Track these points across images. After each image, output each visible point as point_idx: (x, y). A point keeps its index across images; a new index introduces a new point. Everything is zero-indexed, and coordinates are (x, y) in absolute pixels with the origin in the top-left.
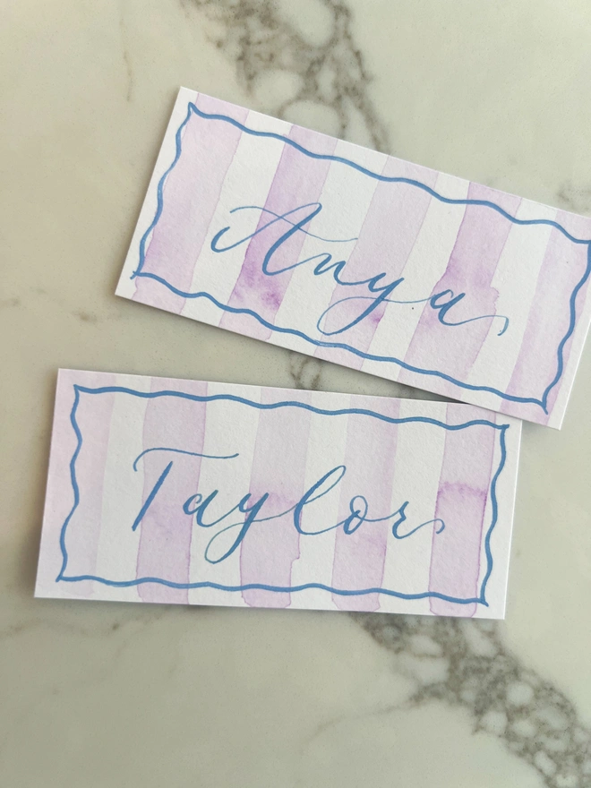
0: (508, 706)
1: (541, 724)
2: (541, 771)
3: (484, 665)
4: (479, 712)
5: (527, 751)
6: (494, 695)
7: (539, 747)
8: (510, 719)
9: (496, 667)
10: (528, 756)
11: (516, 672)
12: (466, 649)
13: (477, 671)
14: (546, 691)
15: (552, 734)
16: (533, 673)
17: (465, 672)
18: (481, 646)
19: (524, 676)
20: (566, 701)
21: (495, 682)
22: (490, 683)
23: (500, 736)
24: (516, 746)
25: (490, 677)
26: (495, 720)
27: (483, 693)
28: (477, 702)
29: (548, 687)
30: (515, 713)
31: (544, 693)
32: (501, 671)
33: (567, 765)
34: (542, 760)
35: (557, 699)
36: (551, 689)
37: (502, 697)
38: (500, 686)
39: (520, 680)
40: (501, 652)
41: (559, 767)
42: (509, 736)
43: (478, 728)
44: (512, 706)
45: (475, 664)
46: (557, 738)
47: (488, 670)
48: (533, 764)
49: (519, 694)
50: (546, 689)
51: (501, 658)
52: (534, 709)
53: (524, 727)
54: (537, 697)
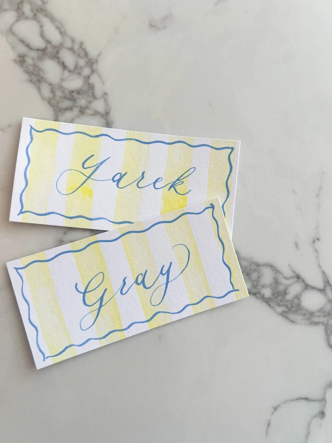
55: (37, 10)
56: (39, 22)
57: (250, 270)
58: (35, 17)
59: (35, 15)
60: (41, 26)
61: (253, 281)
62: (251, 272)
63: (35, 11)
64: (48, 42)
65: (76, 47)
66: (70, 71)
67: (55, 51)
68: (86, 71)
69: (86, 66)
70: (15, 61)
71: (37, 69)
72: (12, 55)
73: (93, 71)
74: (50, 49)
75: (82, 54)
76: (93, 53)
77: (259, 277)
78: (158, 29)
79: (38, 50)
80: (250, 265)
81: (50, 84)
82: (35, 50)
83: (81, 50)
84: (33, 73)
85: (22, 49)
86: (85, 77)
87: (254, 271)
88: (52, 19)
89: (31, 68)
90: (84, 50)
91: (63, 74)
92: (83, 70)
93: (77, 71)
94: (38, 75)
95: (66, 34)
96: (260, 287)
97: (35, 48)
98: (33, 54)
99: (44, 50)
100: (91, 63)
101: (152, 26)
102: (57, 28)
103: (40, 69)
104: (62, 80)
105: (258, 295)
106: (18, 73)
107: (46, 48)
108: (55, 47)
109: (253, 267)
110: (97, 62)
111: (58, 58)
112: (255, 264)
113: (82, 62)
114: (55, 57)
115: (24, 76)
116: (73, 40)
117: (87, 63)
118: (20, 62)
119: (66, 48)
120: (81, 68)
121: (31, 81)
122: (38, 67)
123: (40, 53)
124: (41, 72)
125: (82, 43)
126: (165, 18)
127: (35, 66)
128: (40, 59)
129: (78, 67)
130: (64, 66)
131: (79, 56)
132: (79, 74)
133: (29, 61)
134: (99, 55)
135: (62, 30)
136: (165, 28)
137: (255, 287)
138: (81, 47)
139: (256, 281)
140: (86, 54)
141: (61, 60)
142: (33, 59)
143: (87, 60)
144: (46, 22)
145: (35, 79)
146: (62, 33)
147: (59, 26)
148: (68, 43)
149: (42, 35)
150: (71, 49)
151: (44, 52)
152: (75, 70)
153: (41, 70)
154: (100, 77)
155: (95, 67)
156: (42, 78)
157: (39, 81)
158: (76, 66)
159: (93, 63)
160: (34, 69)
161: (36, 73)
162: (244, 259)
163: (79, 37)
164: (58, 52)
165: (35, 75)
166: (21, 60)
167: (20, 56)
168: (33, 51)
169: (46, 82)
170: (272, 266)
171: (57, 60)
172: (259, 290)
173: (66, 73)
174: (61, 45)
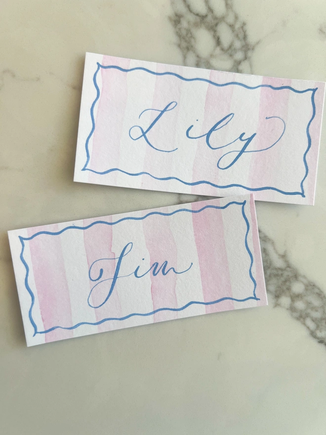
0: (292, 294)
1: (308, 304)
2: (308, 328)
3: (280, 272)
4: (277, 297)
5: (302, 317)
6: (285, 288)
7: (307, 315)
8: (293, 301)
9: (286, 274)
10: (302, 320)
11: (296, 276)
12: (271, 264)
13: (276, 275)
14: (311, 287)
15: (314, 309)
16: (304, 277)
17: (270, 276)
18: (278, 263)
19: (301, 278)
20: (322, 292)
21: (285, 281)
22: (283, 282)
23: (287, 309)
24: (296, 315)
25: (283, 279)
26: (285, 301)
27: (279, 287)
28: (276, 291)
29: (312, 284)
30: (295, 297)
31: (310, 287)
32: (288, 276)
33: (322, 325)
34: (309, 322)
35: (316, 290)
36: (314, 285)
37: (289, 289)
38: (288, 283)
39: (297, 280)
40: (289, 266)
41: (318, 327)
42: (292, 309)
43: (277, 305)
44: (294, 294)
45: (275, 272)
46: (317, 311)
47: (282, 274)
48: (304, 324)
49: (297, 288)
50: (311, 285)
51: (288, 269)
52: (305, 296)
53: (300, 305)
54: (306, 290)
64: (211, 10)
65: (237, 26)
66: (222, 49)
67: (214, 22)
68: (239, 56)
69: (241, 49)
70: (170, 19)
71: (189, 35)
72: (169, 11)
73: (246, 58)
74: (209, 18)
75: (241, 36)
76: (252, 38)
79: (197, 15)
81: (198, 56)
82: (194, 13)
83: (241, 30)
84: (184, 38)
85: (181, 8)
86: (235, 61)
89: (184, 32)
90: (245, 32)
91: (214, 50)
92: (236, 52)
93: (230, 51)
94: (189, 42)
98: (191, 18)
99: (203, 17)
100: (247, 48)
103: (192, 37)
104: (212, 56)
106: (169, 33)
107: (206, 16)
108: (215, 18)
110: (253, 49)
111: (215, 31)
113: (238, 44)
114: (213, 29)
115: (174, 38)
116: (236, 18)
118: (175, 21)
119: (227, 23)
120: (235, 50)
121: (179, 46)
122: (191, 33)
123: (198, 19)
124: (192, 40)
125: (244, 24)
127: (188, 31)
128: (196, 25)
129: (233, 48)
130: (218, 42)
131: (237, 36)
132: (231, 56)
133: (184, 24)
134: (258, 43)
138: (242, 27)
140: (245, 37)
142: (189, 22)
143: (244, 43)
145: (184, 44)
148: (230, 19)
150: (231, 26)
151: (203, 19)
152: (228, 49)
153: (194, 38)
154: (251, 66)
155: (249, 54)
156: (192, 46)
157: (188, 49)
158: (230, 47)
159: (249, 49)
160: (187, 34)
161: (187, 39)
163: (243, 17)
164: (216, 25)
165: (186, 41)
166: (176, 20)
167: (176, 15)
169: (194, 52)
171: (213, 33)
173: (218, 51)
174: (223, 19)
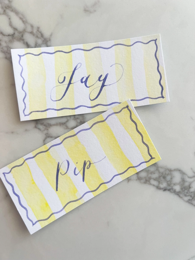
55: (6, 7)
56: (8, 16)
57: (165, 174)
58: (5, 12)
59: (5, 11)
60: (10, 19)
61: (168, 182)
62: (166, 175)
63: (5, 8)
77: (171, 179)
78: (91, 12)
80: (165, 171)
87: (168, 175)
88: (17, 13)
95: (27, 22)
96: (172, 185)
97: (7, 34)
101: (86, 10)
102: (21, 18)
105: (172, 191)
109: (167, 172)
112: (169, 170)
117: (43, 41)
126: (95, 4)
135: (24, 20)
136: (95, 11)
137: (169, 185)
139: (170, 181)
141: (25, 41)
144: (12, 15)
146: (24, 22)
147: (22, 17)
149: (11, 25)
162: (161, 168)
168: (5, 37)
170: (179, 171)
172: (172, 187)
